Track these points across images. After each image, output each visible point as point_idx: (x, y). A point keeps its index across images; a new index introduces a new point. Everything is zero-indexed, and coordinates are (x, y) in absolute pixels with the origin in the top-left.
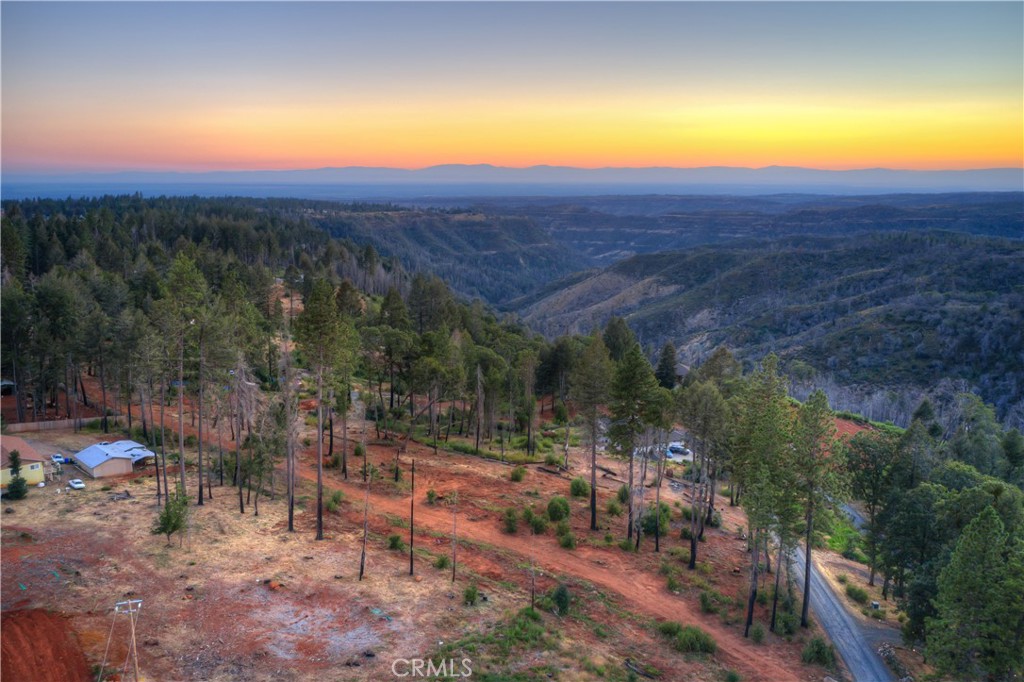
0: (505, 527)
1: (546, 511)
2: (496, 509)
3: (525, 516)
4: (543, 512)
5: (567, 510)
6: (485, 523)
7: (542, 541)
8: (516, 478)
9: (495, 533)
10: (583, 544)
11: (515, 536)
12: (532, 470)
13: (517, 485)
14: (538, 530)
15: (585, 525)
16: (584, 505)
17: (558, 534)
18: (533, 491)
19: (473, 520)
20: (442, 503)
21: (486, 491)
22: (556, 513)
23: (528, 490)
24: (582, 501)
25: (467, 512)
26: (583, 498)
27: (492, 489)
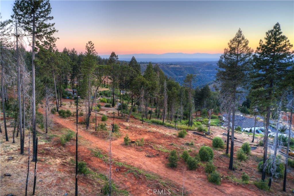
0: (169, 163)
1: (198, 154)
2: (165, 151)
3: (183, 157)
4: (196, 155)
5: (211, 154)
6: (156, 159)
7: (194, 175)
8: (181, 136)
9: (162, 166)
10: (226, 181)
11: (175, 170)
12: (190, 133)
13: (181, 139)
14: (192, 167)
15: (225, 166)
16: (221, 153)
17: (206, 172)
18: (190, 143)
19: (149, 157)
20: (133, 145)
21: (162, 141)
22: (204, 156)
23: (187, 142)
24: (220, 150)
25: (147, 151)
26: (220, 149)
27: (167, 140)
